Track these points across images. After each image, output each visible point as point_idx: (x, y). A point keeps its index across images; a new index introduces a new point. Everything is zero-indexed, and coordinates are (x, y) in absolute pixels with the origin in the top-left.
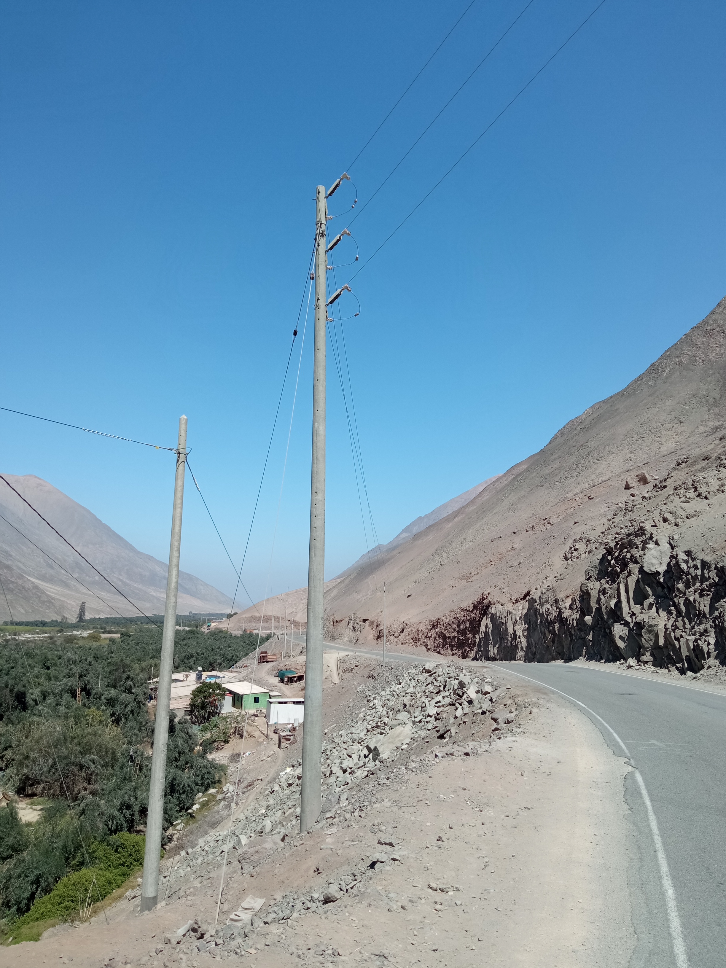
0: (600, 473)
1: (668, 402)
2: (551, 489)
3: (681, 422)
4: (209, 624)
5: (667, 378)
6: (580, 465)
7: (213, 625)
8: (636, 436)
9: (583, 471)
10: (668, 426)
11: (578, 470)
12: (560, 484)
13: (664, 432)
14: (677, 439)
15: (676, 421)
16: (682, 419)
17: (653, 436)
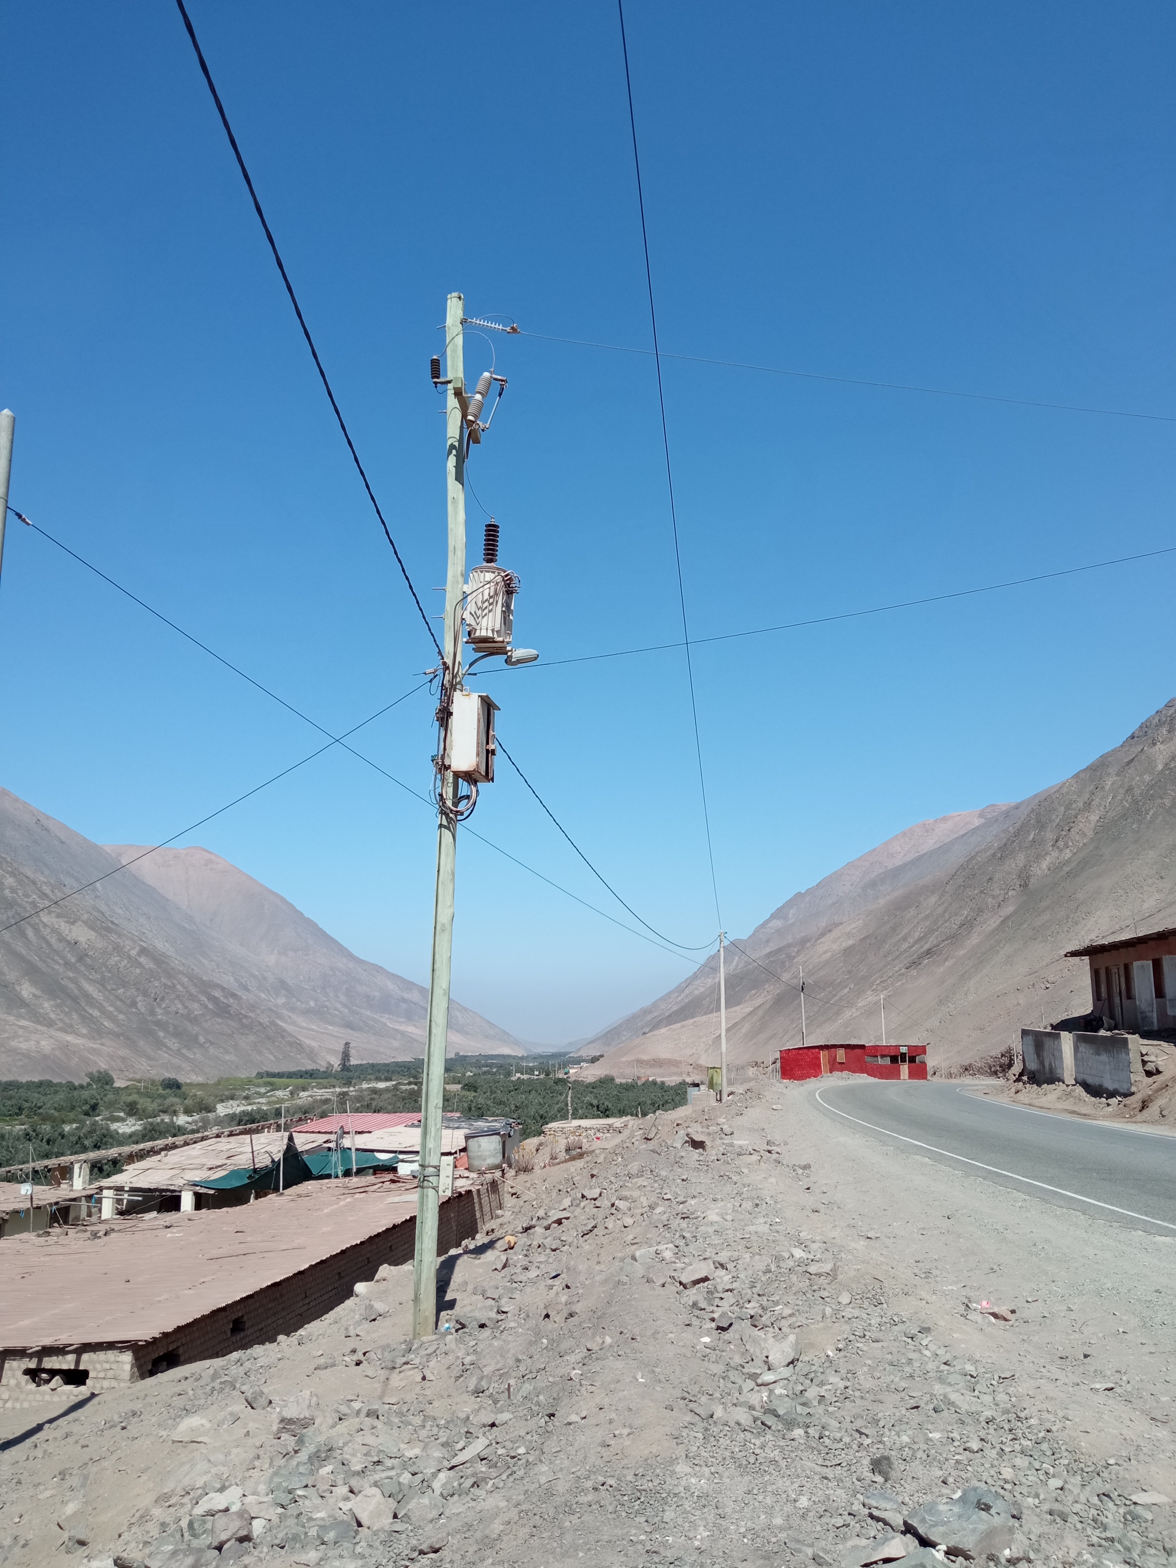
0: (1089, 930)
1: (1151, 852)
2: (1044, 943)
3: (1162, 878)
4: (566, 1070)
5: (1150, 822)
6: (1070, 920)
7: (572, 1071)
8: (1120, 891)
9: (1073, 926)
10: (1150, 881)
11: (1068, 925)
12: (1053, 939)
13: (1146, 888)
14: (1158, 896)
15: (1157, 876)
16: (1163, 874)
17: (1135, 892)
